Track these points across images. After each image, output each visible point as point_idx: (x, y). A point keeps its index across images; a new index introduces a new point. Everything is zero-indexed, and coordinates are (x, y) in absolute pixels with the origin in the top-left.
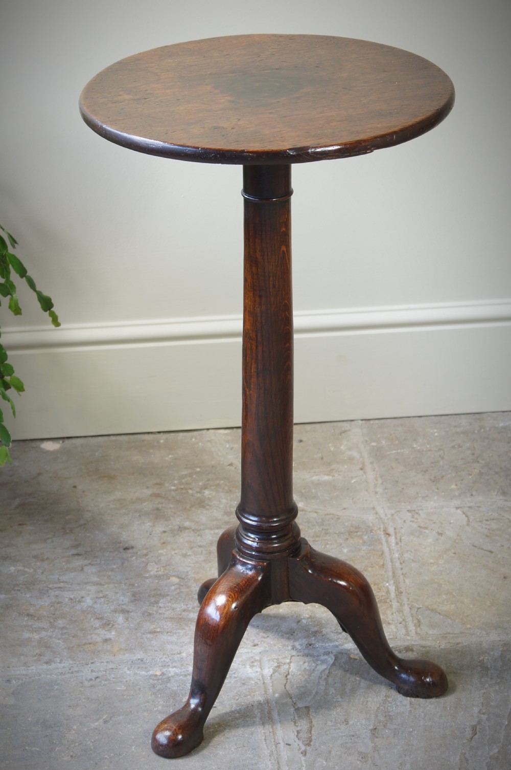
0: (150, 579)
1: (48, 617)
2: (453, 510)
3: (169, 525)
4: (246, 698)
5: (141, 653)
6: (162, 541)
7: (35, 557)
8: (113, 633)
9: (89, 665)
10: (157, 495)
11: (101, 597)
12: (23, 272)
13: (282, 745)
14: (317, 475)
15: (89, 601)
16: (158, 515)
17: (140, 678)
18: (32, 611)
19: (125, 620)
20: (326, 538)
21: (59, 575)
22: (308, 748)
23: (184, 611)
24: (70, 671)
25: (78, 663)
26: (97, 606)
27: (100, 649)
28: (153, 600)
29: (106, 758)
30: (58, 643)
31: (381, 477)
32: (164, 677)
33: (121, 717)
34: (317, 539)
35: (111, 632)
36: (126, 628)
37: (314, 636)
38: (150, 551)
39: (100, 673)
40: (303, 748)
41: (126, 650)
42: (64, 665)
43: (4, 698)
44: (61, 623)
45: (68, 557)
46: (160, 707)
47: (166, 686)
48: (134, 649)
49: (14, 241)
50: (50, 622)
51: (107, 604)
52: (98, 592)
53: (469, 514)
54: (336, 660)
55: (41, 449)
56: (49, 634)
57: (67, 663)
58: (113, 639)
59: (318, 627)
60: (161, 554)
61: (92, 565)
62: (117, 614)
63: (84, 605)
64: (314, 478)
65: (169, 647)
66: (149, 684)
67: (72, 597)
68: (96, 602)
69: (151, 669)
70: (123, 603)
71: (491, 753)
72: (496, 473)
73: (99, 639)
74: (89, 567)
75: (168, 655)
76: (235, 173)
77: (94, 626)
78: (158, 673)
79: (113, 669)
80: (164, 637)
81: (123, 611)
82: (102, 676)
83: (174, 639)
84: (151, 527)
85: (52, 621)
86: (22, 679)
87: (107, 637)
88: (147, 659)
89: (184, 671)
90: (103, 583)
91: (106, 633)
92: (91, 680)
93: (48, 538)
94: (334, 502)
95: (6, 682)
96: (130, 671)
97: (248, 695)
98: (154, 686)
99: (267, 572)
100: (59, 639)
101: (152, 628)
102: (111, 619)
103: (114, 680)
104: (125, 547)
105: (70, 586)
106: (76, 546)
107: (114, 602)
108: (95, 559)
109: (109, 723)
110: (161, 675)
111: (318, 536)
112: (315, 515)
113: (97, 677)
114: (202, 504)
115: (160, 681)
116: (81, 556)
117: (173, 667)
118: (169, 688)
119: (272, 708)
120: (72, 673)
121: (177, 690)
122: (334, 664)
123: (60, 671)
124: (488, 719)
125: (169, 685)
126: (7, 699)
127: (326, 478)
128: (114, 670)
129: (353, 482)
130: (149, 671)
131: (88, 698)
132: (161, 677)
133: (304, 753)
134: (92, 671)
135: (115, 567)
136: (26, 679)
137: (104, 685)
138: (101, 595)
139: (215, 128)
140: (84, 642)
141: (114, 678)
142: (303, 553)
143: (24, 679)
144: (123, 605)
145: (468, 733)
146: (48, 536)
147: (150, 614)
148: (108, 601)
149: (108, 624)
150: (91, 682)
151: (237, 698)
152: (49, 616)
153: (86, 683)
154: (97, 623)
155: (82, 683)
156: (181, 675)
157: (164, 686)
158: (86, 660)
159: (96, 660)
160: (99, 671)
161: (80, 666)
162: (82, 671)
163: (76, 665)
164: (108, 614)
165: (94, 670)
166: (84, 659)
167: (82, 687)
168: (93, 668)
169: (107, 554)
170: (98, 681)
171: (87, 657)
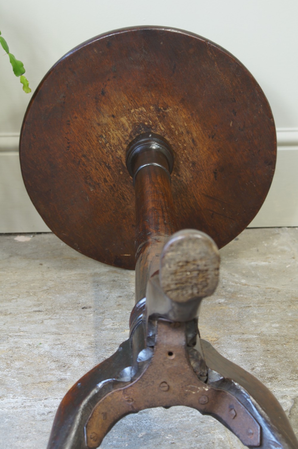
0: (106, 332)
1: (5, 359)
3: (124, 292)
4: (206, 435)
6: (118, 303)
8: (68, 374)
9: (43, 401)
11: (59, 344)
14: (255, 261)
15: (46, 347)
16: (114, 284)
20: (270, 305)
21: (20, 326)
24: (23, 406)
25: (31, 399)
26: (54, 351)
27: (54, 387)
30: (13, 381)
34: (262, 305)
35: (67, 373)
36: (82, 370)
37: (270, 381)
38: (107, 310)
39: (53, 408)
42: (17, 400)
44: (17, 364)
45: (29, 313)
46: (115, 442)
50: (7, 364)
51: (64, 350)
52: (56, 340)
54: (295, 403)
55: (14, 240)
56: (5, 373)
57: (20, 399)
58: (68, 379)
59: (273, 374)
60: (118, 313)
61: (52, 319)
62: (74, 358)
63: (42, 351)
64: (253, 263)
67: (31, 343)
68: (53, 348)
70: (80, 349)
73: (54, 379)
74: (49, 321)
77: (50, 367)
81: (79, 356)
84: (108, 293)
85: (9, 362)
87: (62, 377)
90: (61, 333)
91: (61, 373)
92: (44, 414)
93: (13, 299)
94: (273, 281)
97: (208, 433)
100: (14, 378)
102: (67, 362)
104: (83, 306)
105: (30, 335)
106: (38, 305)
107: (71, 349)
108: (55, 315)
111: (262, 303)
112: (257, 288)
113: (50, 412)
116: (42, 312)
118: (125, 424)
119: (234, 446)
120: (25, 407)
121: (132, 427)
123: (12, 405)
127: (263, 263)
129: (287, 267)
131: (39, 431)
135: (73, 321)
138: (59, 342)
140: (39, 381)
144: (79, 351)
146: (13, 297)
148: (66, 347)
149: (64, 366)
150: (43, 416)
151: (196, 435)
152: (7, 358)
153: (38, 417)
154: (53, 365)
158: (40, 396)
159: (50, 396)
160: (52, 406)
161: (33, 401)
162: (34, 406)
163: (29, 400)
164: (64, 358)
165: (48, 405)
166: (37, 396)
167: (34, 420)
168: (46, 404)
169: (66, 311)
170: (50, 416)
171: (40, 393)
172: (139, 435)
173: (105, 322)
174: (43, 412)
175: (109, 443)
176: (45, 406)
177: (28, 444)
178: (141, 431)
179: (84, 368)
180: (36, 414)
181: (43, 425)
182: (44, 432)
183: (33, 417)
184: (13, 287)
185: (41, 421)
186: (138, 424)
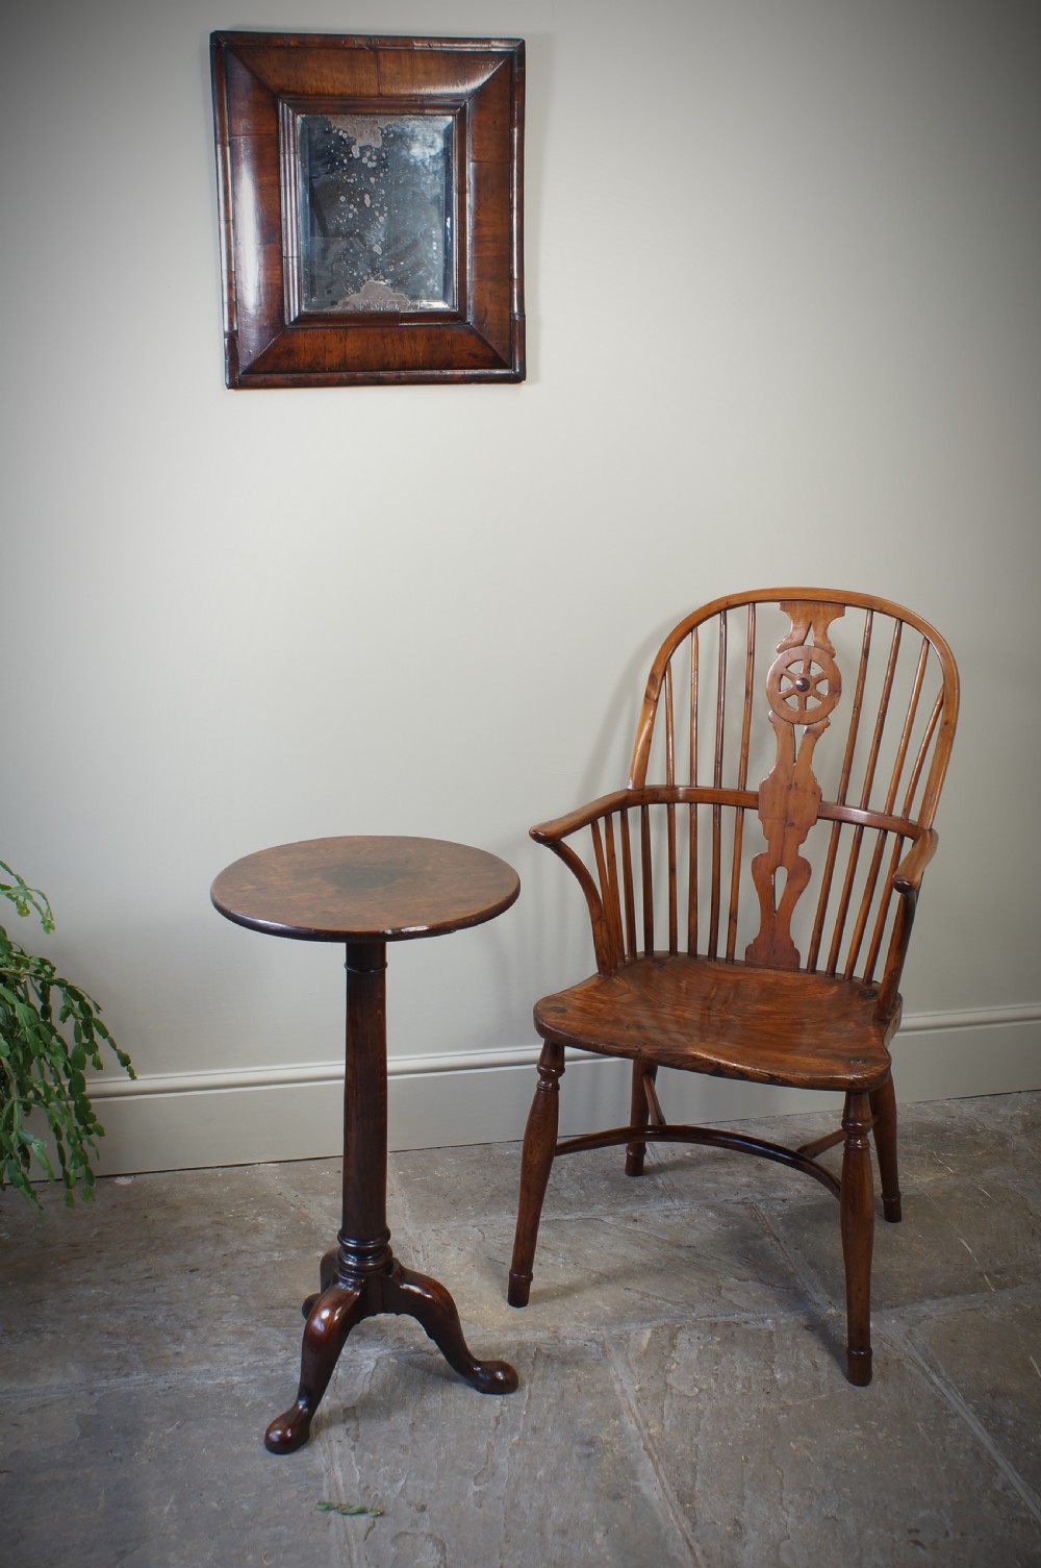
2: (471, 1228)
3: (228, 1249)
5: (208, 1364)
7: (113, 1280)
9: (163, 1377)
10: (218, 1223)
11: (171, 1315)
12: (105, 1033)
13: (334, 1442)
15: (160, 1318)
16: (219, 1240)
17: (208, 1386)
18: (111, 1329)
19: (193, 1335)
21: (134, 1296)
22: (357, 1444)
23: (244, 1325)
24: (146, 1383)
25: (153, 1375)
26: (168, 1323)
27: (172, 1361)
28: (216, 1316)
29: (180, 1460)
30: (135, 1357)
31: (409, 1200)
33: (192, 1423)
35: (181, 1346)
38: (213, 1273)
39: (172, 1383)
40: (352, 1444)
41: (194, 1362)
42: (140, 1377)
44: (136, 1339)
45: (141, 1280)
47: (231, 1394)
48: (202, 1361)
49: (98, 1008)
50: (127, 1339)
53: (484, 1231)
54: (377, 1363)
56: (127, 1349)
57: (143, 1376)
60: (223, 1275)
61: (163, 1286)
62: (186, 1330)
63: (157, 1323)
65: (232, 1358)
66: (216, 1392)
67: (146, 1315)
69: (217, 1378)
71: (513, 1440)
72: (505, 1195)
73: (170, 1353)
74: (160, 1289)
75: (231, 1365)
76: (340, 949)
77: (166, 1341)
78: (223, 1382)
79: (183, 1379)
80: (228, 1349)
81: (191, 1327)
82: (175, 1386)
84: (213, 1251)
85: (129, 1337)
88: (213, 1370)
90: (172, 1302)
91: (176, 1347)
92: (164, 1390)
93: (124, 1263)
96: (199, 1380)
98: (220, 1393)
99: (364, 1288)
100: (135, 1354)
101: (217, 1341)
102: (181, 1335)
103: (185, 1389)
104: (191, 1270)
105: (144, 1306)
106: (148, 1270)
107: (183, 1319)
108: (165, 1281)
109: (182, 1429)
110: (225, 1384)
113: (170, 1388)
114: (256, 1229)
116: (153, 1279)
117: (236, 1376)
118: (233, 1395)
120: (148, 1384)
122: (375, 1368)
123: (137, 1383)
124: (509, 1411)
125: (233, 1392)
128: (185, 1380)
130: (215, 1380)
131: (163, 1407)
133: (353, 1448)
134: (165, 1382)
135: (183, 1287)
136: (107, 1391)
137: (176, 1394)
139: (325, 912)
142: (395, 1269)
143: (105, 1392)
145: (493, 1423)
146: (124, 1261)
147: (214, 1329)
149: (178, 1340)
150: (165, 1392)
152: (126, 1333)
153: (160, 1393)
154: (169, 1339)
155: (157, 1393)
157: (229, 1393)
169: (175, 1276)
173: (213, 1287)
178: (247, 1401)
184: (122, 1248)
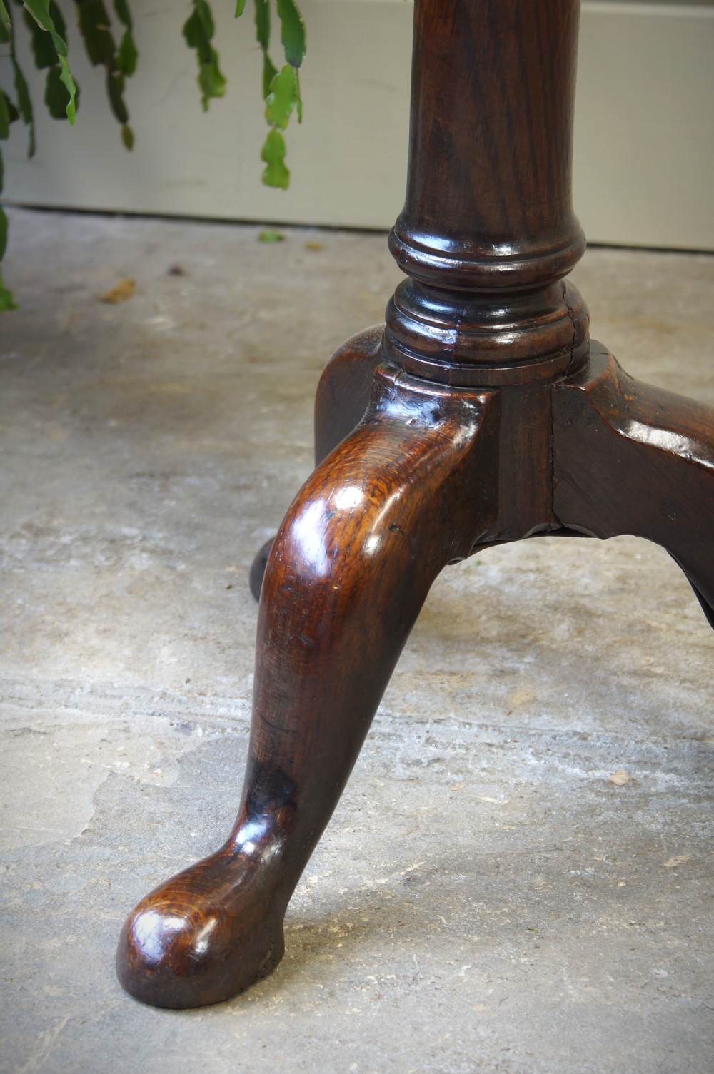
5: (589, 719)
8: (528, 659)
9: (428, 726)
11: (530, 571)
17: (561, 781)
19: (575, 634)
27: (475, 690)
29: (368, 983)
32: (633, 792)
35: (522, 656)
36: (570, 652)
39: (449, 749)
41: (547, 705)
43: (153, 767)
47: (630, 817)
48: (573, 706)
51: (540, 588)
52: (528, 558)
58: (522, 672)
62: (558, 616)
66: (582, 802)
69: (603, 764)
70: (586, 593)
75: (664, 736)
77: (484, 634)
78: (619, 779)
79: (490, 745)
81: (577, 610)
82: (453, 758)
83: (698, 701)
86: (224, 730)
87: (509, 665)
88: (598, 737)
89: (697, 787)
91: (508, 655)
95: (177, 730)
96: (539, 759)
98: (592, 811)
101: (643, 662)
102: (537, 625)
103: (483, 774)
109: (420, 887)
110: (623, 785)
115: (617, 801)
117: (667, 771)
118: (638, 824)
121: (658, 834)
125: (639, 815)
126: (159, 771)
128: (494, 750)
130: (596, 768)
131: (388, 809)
132: (623, 790)
134: (429, 741)
136: (235, 729)
137: (447, 783)
138: (532, 565)
140: (438, 667)
141: (484, 770)
143: (229, 730)
144: (583, 596)
150: (415, 769)
154: (494, 630)
156: (684, 795)
157: (624, 815)
158: (425, 712)
159: (452, 715)
160: (449, 744)
161: (401, 724)
162: (400, 736)
163: (390, 719)
164: (533, 611)
165: (437, 739)
166: (417, 708)
167: (385, 777)
168: (434, 735)
170: (435, 770)
171: (429, 704)
172: (667, 860)
174: (418, 757)
175: (573, 872)
176: (427, 740)
177: (343, 840)
179: (580, 646)
180: (397, 760)
181: (406, 794)
182: (401, 815)
183: (386, 766)
185: (403, 780)
186: (678, 829)
